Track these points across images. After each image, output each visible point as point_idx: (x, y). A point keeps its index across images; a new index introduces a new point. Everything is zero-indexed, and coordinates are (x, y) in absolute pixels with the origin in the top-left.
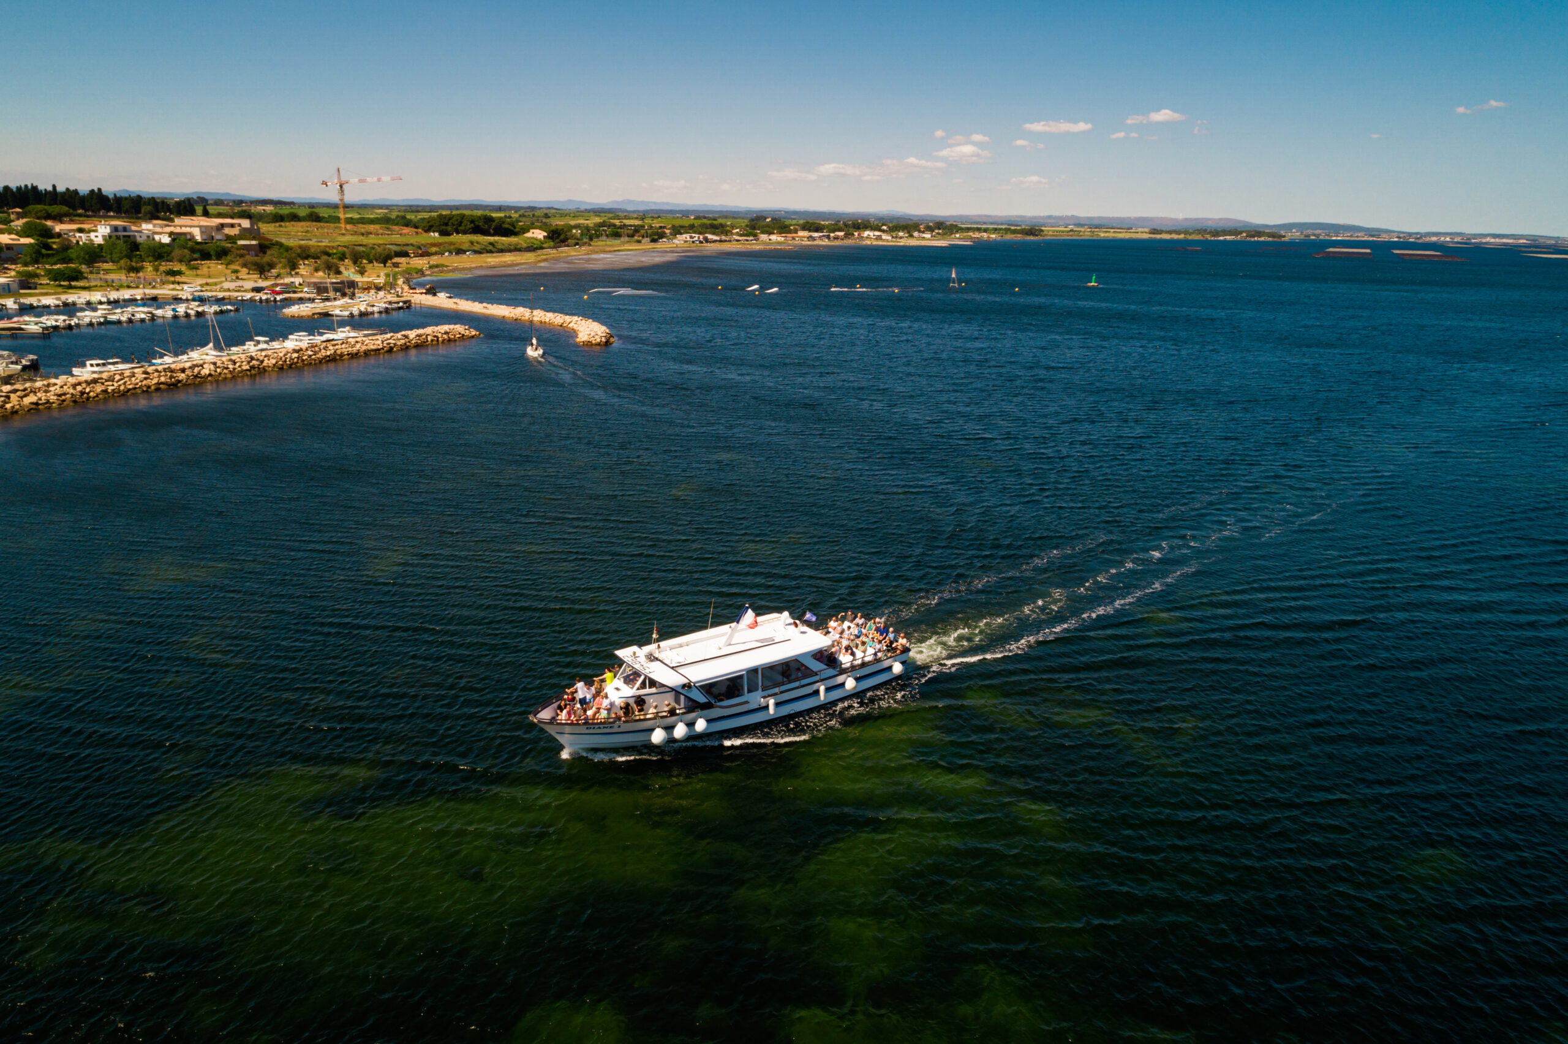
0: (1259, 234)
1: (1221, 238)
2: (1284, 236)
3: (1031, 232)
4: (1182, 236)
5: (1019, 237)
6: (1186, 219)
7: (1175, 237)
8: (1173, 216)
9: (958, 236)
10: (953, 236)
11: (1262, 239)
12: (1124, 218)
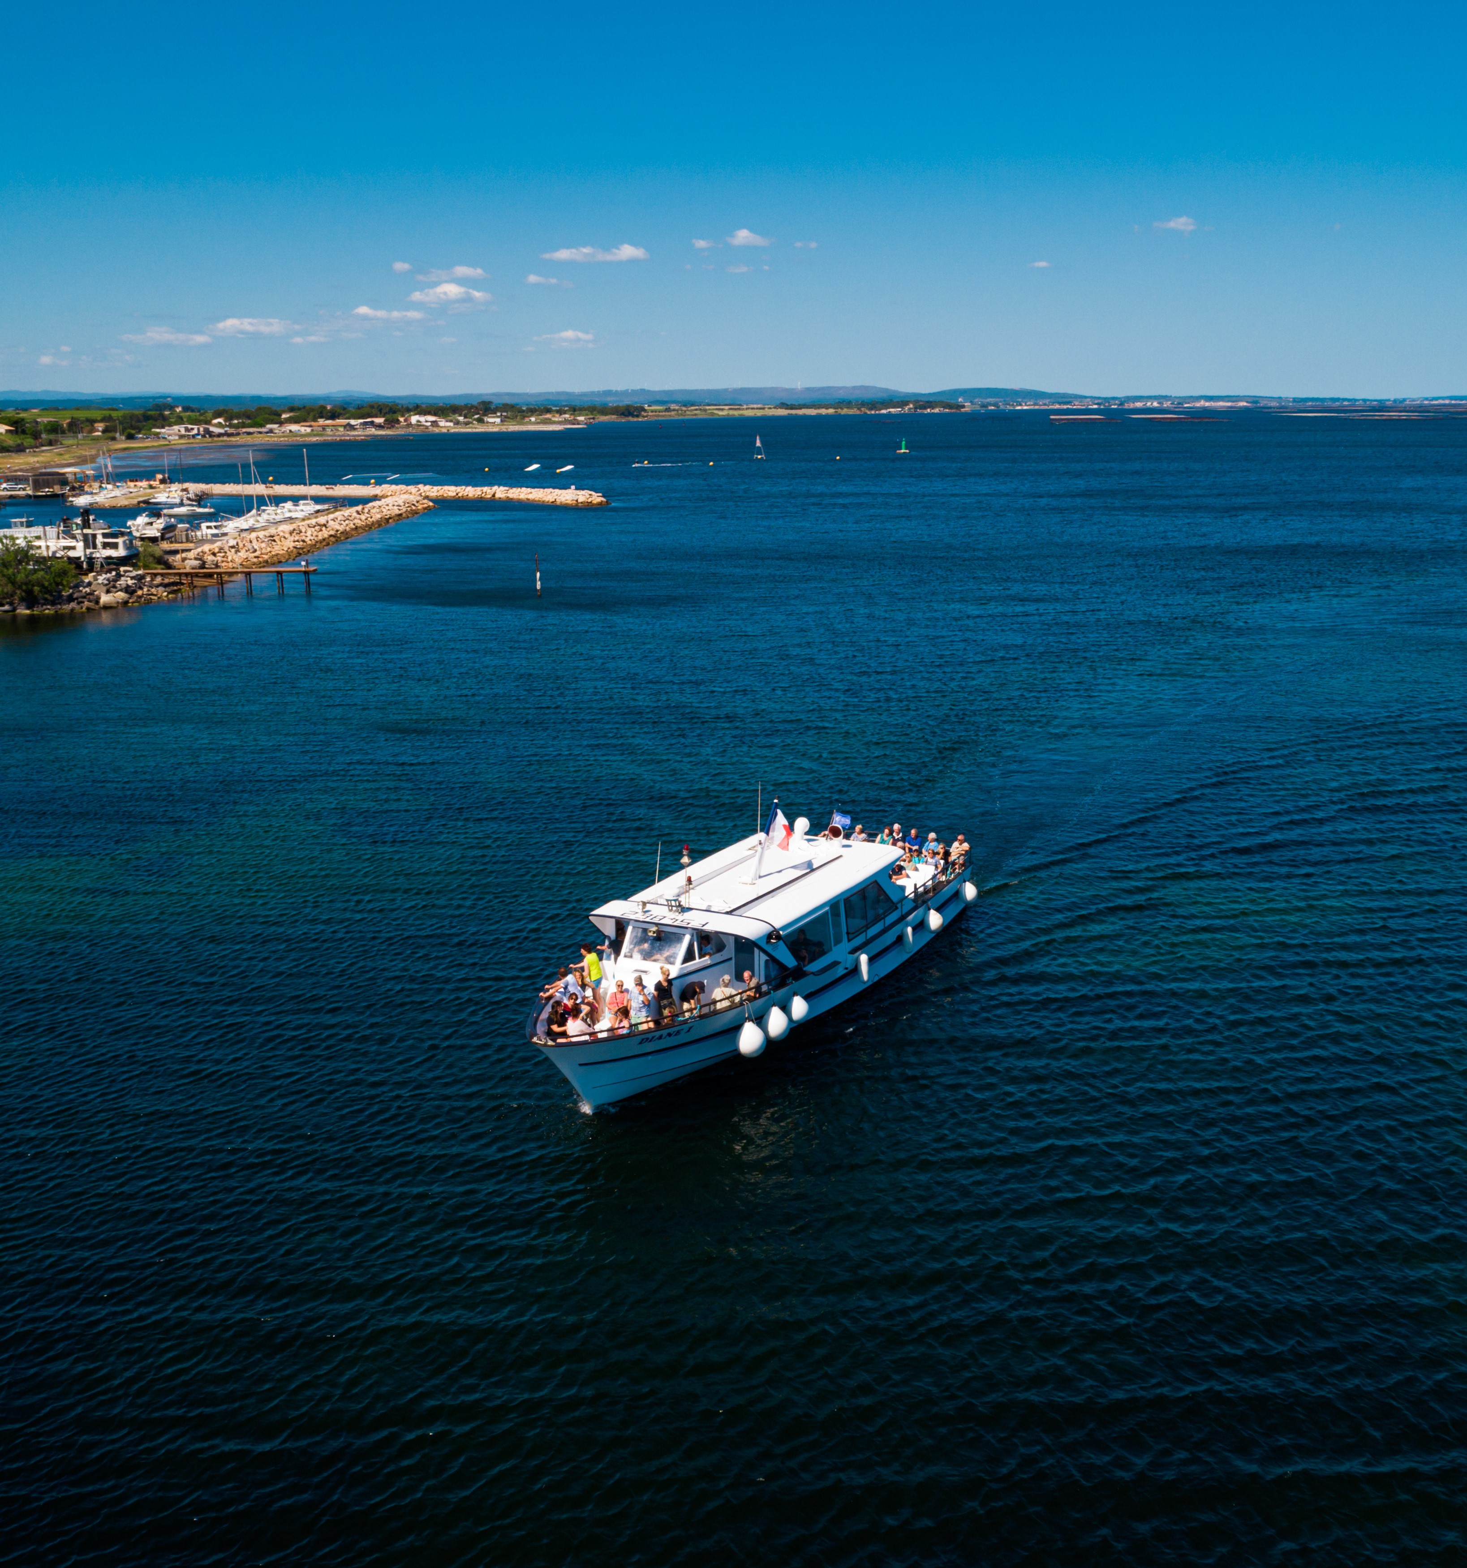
0: (930, 404)
1: (884, 412)
2: (963, 407)
3: (628, 411)
4: (831, 411)
5: (613, 418)
6: (808, 389)
7: (823, 411)
8: (787, 385)
9: (533, 419)
10: (527, 420)
11: (936, 411)
12: (717, 391)
